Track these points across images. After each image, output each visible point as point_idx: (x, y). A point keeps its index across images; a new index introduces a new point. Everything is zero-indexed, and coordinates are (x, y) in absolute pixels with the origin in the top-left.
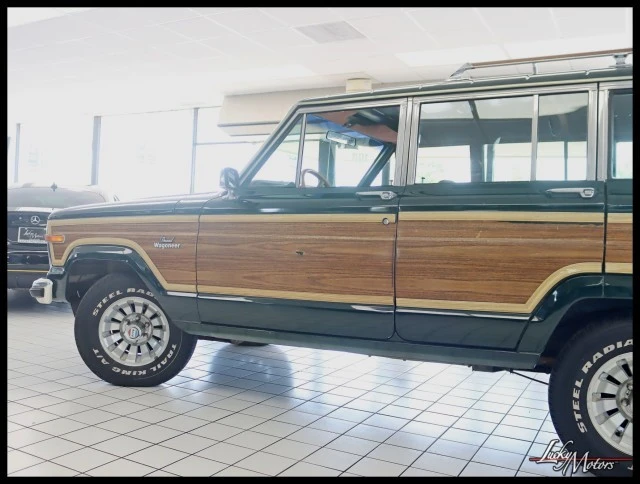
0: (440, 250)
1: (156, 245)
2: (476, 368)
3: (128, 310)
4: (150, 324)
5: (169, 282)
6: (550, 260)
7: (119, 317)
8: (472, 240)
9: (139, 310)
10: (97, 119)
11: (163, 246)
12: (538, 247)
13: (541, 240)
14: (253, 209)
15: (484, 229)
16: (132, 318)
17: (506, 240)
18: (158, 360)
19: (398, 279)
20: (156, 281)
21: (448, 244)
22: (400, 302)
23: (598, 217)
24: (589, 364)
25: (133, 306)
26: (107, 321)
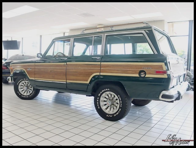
0: (73, 70)
1: (28, 70)
2: (87, 96)
3: (25, 83)
4: (29, 87)
5: (30, 77)
6: (91, 72)
7: (23, 85)
8: (79, 68)
9: (27, 83)
10: (41, 36)
11: (29, 70)
12: (89, 69)
13: (90, 68)
14: (45, 62)
15: (81, 66)
16: (26, 85)
17: (84, 68)
18: (31, 94)
19: (67, 77)
20: (28, 77)
21: (75, 69)
22: (67, 81)
23: (99, 63)
24: (100, 94)
25: (26, 83)
26: (20, 86)
